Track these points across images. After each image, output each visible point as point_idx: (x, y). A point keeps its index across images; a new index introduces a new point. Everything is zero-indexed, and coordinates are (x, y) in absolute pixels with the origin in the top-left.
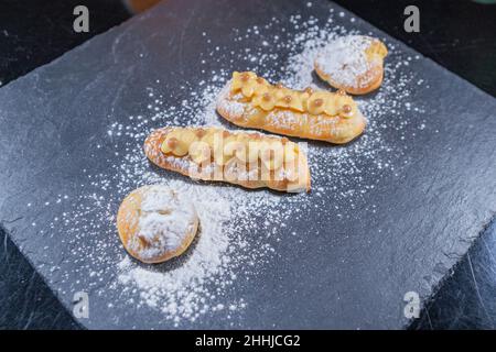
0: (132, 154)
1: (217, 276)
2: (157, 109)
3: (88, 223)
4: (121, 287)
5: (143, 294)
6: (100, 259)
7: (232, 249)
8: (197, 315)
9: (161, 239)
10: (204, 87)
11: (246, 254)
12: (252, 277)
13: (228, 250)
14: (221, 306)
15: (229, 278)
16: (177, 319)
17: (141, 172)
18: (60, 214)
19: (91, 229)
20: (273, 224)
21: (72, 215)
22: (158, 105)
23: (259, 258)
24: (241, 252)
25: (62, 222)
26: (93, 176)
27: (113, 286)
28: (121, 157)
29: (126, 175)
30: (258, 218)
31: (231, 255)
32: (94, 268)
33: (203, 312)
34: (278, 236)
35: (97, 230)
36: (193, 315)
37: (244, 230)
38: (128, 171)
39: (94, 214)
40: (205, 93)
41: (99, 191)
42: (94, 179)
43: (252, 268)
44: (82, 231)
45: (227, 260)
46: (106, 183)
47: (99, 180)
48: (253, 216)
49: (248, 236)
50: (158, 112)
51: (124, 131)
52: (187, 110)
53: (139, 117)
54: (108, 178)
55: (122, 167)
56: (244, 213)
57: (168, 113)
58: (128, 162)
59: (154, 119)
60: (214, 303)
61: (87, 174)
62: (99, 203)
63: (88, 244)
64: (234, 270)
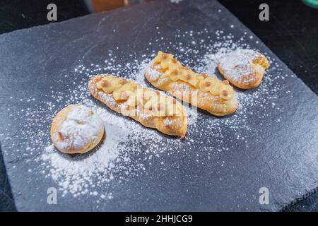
0: (83, 86)
1: (102, 174)
2: (110, 64)
3: (39, 118)
4: (41, 161)
5: (52, 170)
6: (37, 141)
7: (118, 160)
8: (79, 194)
9: (71, 138)
10: (145, 58)
11: (126, 166)
12: (123, 182)
13: (116, 160)
14: (95, 193)
15: (108, 178)
16: (66, 192)
17: (83, 98)
18: (25, 108)
19: (39, 122)
20: (151, 153)
21: (32, 111)
22: (112, 62)
23: (133, 171)
24: (123, 164)
25: (24, 113)
26: (55, 92)
27: (37, 160)
28: (76, 86)
29: (74, 97)
30: (143, 146)
31: (116, 164)
32: (30, 145)
33: (83, 193)
34: (151, 161)
35: (42, 124)
36: (76, 193)
37: (131, 151)
38: (76, 95)
39: (45, 114)
40: (143, 62)
41: (54, 101)
42: (54, 94)
43: (126, 176)
44: (34, 122)
45: (112, 165)
46: (61, 98)
47: (57, 95)
48: (140, 144)
49: (132, 155)
50: (110, 66)
51: (84, 71)
52: (128, 69)
53: (97, 66)
54: (63, 96)
55: (74, 92)
56: (135, 141)
57: (116, 68)
58: (78, 90)
59: (105, 69)
60: (93, 190)
61: (52, 90)
62: (51, 108)
63: (33, 130)
64: (114, 174)
